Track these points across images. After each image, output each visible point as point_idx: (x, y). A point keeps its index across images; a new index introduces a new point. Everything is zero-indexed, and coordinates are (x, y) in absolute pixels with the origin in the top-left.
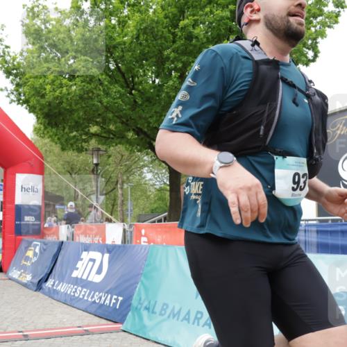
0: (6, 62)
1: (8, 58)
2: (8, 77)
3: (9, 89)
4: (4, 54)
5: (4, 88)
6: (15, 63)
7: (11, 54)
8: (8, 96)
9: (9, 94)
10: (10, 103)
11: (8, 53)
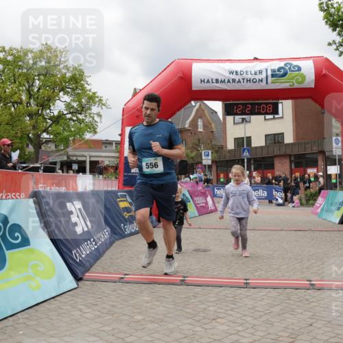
0: (331, 15)
1: (332, 10)
2: (334, 30)
3: (337, 42)
4: (328, 7)
5: (331, 42)
6: (340, 14)
7: (335, 6)
8: (337, 49)
9: (337, 46)
10: (340, 56)
11: (332, 5)
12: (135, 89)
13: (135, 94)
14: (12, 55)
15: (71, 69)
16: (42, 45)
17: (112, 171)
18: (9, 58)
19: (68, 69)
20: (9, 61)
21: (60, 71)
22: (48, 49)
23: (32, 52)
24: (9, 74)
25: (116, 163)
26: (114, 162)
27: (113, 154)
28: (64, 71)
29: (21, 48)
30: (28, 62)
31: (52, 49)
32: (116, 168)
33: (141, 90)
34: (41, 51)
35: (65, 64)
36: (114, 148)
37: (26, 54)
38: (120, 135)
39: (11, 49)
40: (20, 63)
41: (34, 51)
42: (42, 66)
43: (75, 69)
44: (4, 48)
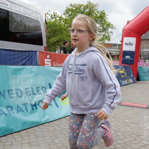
12: (128, 21)
13: (128, 23)
14: (75, 7)
15: (100, 12)
16: (88, 2)
17: (117, 57)
18: (74, 9)
19: (98, 12)
20: (74, 10)
21: (95, 13)
22: (90, 4)
23: (83, 5)
24: (73, 15)
25: (118, 54)
26: (117, 53)
27: (117, 50)
28: (96, 13)
29: (79, 4)
30: (81, 10)
31: (92, 4)
32: (118, 56)
33: (131, 21)
34: (87, 5)
35: (97, 10)
36: (118, 47)
37: (80, 7)
38: (121, 41)
39: (74, 5)
40: (78, 11)
41: (84, 5)
42: (87, 11)
43: (102, 12)
44: (71, 4)
